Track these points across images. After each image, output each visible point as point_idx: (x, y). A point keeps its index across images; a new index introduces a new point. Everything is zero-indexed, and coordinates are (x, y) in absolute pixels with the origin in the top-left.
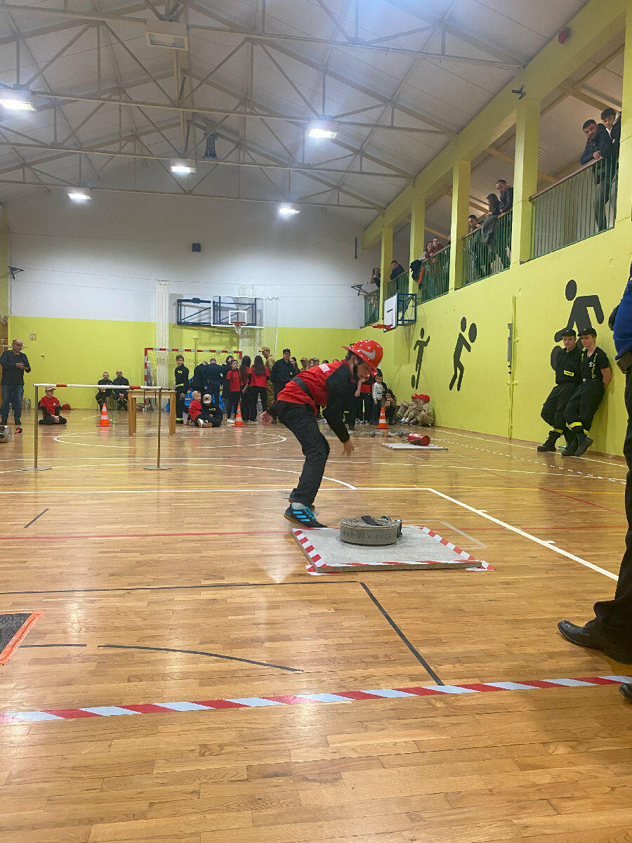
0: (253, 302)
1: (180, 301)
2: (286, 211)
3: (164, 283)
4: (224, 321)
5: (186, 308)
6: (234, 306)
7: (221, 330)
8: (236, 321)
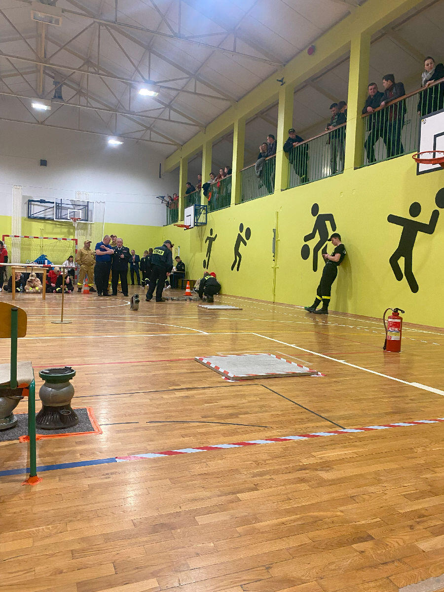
0: (86, 204)
1: (30, 201)
2: (113, 142)
3: (19, 187)
4: (63, 217)
5: (35, 206)
6: (72, 207)
7: (61, 224)
8: (73, 217)
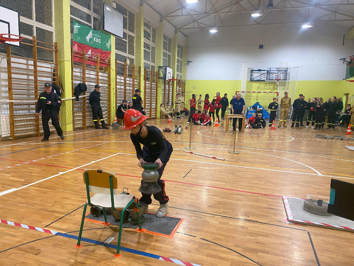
0: (286, 69)
1: (252, 71)
2: (306, 26)
3: (246, 63)
4: (271, 79)
5: (255, 73)
6: (277, 72)
7: (270, 83)
8: (277, 78)
